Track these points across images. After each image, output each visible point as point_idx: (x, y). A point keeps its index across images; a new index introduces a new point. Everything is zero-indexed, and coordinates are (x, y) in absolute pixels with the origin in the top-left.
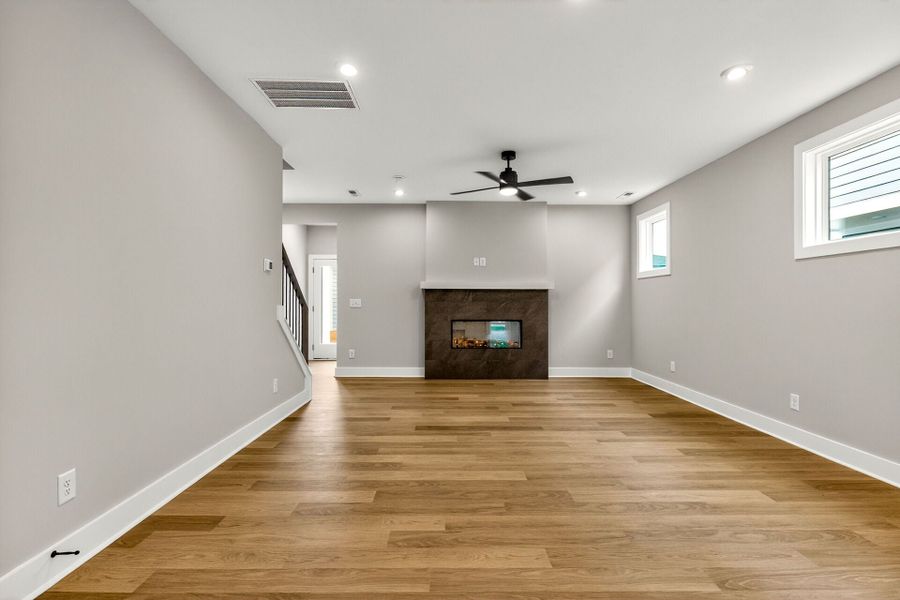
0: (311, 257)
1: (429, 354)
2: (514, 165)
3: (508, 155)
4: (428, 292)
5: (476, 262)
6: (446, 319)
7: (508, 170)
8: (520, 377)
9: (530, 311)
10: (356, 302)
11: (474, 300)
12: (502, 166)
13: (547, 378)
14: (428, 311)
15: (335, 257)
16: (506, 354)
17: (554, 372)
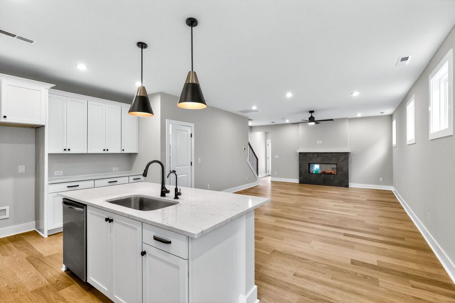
0: (267, 140)
1: (300, 175)
2: (314, 115)
3: (312, 112)
4: (300, 153)
5: (318, 142)
6: (306, 163)
7: (312, 116)
8: (336, 185)
9: (340, 160)
10: (277, 157)
11: (317, 156)
12: (309, 115)
13: (348, 187)
14: (300, 160)
15: (270, 140)
16: (330, 177)
17: (351, 185)
